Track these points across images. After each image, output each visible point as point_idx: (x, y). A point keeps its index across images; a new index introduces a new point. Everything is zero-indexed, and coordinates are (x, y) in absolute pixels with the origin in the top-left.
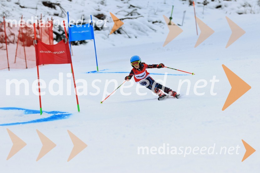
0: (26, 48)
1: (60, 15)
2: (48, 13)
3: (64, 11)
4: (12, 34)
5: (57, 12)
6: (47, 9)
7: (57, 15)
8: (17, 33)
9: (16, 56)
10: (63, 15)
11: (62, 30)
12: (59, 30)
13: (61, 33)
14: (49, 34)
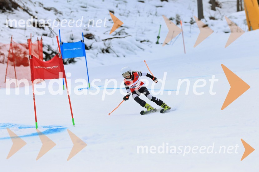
0: (16, 68)
1: (48, 35)
2: (37, 33)
3: (52, 32)
4: (2, 54)
5: (45, 32)
6: (36, 29)
7: (46, 35)
8: (6, 54)
9: (6, 76)
10: (52, 35)
11: (51, 50)
12: (48, 50)
13: (50, 52)
14: (39, 54)
